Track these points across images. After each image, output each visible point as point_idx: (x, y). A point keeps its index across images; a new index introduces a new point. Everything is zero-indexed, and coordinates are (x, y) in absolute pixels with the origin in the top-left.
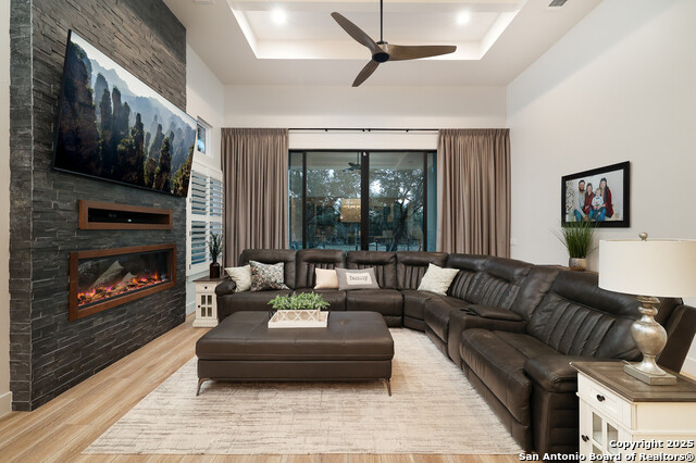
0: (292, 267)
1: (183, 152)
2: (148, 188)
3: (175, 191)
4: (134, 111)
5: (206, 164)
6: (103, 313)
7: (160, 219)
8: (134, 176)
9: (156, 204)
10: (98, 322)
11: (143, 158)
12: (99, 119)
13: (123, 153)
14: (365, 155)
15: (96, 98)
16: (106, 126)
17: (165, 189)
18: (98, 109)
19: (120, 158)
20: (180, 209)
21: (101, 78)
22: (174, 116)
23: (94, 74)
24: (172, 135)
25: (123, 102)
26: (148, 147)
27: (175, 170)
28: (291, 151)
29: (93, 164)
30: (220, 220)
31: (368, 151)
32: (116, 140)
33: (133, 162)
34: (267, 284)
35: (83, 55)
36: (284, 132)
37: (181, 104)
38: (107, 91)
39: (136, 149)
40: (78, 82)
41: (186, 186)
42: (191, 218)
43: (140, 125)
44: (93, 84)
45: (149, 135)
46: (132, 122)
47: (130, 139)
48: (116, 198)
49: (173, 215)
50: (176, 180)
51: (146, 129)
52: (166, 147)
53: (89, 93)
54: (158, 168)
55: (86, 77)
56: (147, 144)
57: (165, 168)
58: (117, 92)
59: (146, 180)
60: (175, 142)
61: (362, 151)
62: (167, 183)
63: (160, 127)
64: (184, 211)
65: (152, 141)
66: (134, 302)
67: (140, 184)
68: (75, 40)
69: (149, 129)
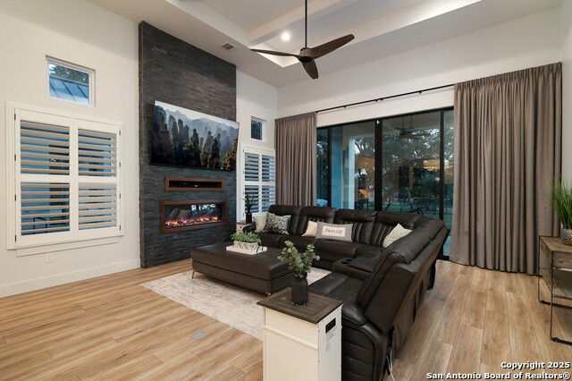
0: (297, 219)
1: (228, 144)
2: (204, 168)
3: (224, 168)
4: (191, 128)
5: (260, 147)
6: (178, 233)
8: (194, 162)
9: (211, 176)
10: (176, 237)
11: (199, 152)
12: (171, 136)
13: (186, 151)
14: (379, 122)
15: (169, 128)
16: (175, 140)
17: (217, 167)
18: (171, 132)
19: (185, 154)
20: (231, 178)
21: (171, 117)
22: (219, 124)
23: (168, 116)
24: (219, 135)
25: (184, 125)
26: (202, 146)
27: (223, 155)
28: (318, 129)
29: (170, 159)
31: (381, 119)
32: (182, 145)
33: (193, 154)
34: (271, 229)
35: (162, 109)
36: (313, 115)
38: (175, 123)
39: (195, 149)
40: (160, 123)
42: (242, 183)
43: (196, 134)
44: (167, 122)
45: (202, 139)
46: (191, 134)
47: (190, 143)
49: (225, 182)
50: (224, 160)
51: (200, 136)
52: (215, 143)
53: (166, 126)
54: (210, 156)
55: (163, 119)
56: (202, 144)
57: (216, 155)
58: (180, 121)
59: (202, 164)
60: (222, 139)
61: (376, 120)
62: (217, 163)
63: (210, 133)
64: (235, 179)
65: (204, 142)
66: (196, 230)
67: (198, 166)
68: (157, 103)
69: (202, 135)
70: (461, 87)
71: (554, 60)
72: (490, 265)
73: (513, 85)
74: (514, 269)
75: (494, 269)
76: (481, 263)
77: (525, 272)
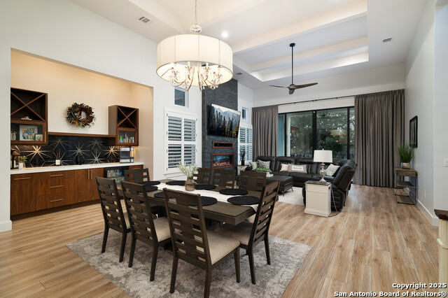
0: (274, 163)
1: (236, 123)
2: (226, 136)
3: (233, 136)
4: (223, 116)
5: (246, 124)
7: (230, 145)
9: (228, 140)
12: (216, 121)
13: (221, 128)
14: (315, 113)
15: (216, 117)
16: (217, 123)
17: (231, 136)
18: (216, 119)
19: (220, 130)
21: (217, 111)
23: (215, 111)
24: (233, 119)
25: (221, 115)
26: (227, 125)
27: (234, 129)
28: (279, 114)
29: (215, 132)
30: (251, 144)
31: (316, 111)
32: (220, 125)
33: (223, 129)
35: (214, 108)
36: (276, 107)
37: (237, 110)
38: (218, 114)
39: (224, 127)
41: (237, 134)
42: (240, 144)
44: (215, 114)
46: (223, 119)
47: (222, 124)
48: (219, 139)
49: (234, 144)
50: (234, 132)
52: (231, 123)
57: (231, 130)
58: (220, 113)
60: (234, 121)
61: (313, 111)
63: (230, 118)
64: (237, 142)
65: (227, 123)
67: (224, 135)
68: (213, 105)
69: (227, 120)
70: (358, 97)
71: (401, 88)
72: (373, 184)
73: (383, 98)
74: (384, 185)
75: (375, 186)
76: (369, 184)
77: (389, 187)
